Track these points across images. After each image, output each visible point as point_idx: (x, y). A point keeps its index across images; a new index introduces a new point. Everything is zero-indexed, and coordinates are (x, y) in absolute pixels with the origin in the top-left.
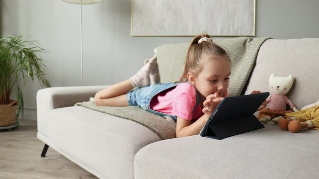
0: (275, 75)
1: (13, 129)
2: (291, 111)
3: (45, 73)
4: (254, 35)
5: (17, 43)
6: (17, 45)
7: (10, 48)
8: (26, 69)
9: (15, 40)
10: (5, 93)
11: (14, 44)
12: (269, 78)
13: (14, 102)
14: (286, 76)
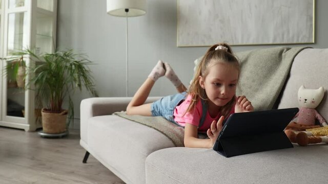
0: (305, 88)
1: (63, 137)
2: (319, 126)
3: (93, 84)
4: (313, 42)
5: (68, 56)
6: (68, 58)
7: (62, 61)
8: (75, 80)
9: (67, 54)
10: (57, 103)
11: (65, 57)
12: (298, 90)
13: (65, 112)
14: (317, 89)
